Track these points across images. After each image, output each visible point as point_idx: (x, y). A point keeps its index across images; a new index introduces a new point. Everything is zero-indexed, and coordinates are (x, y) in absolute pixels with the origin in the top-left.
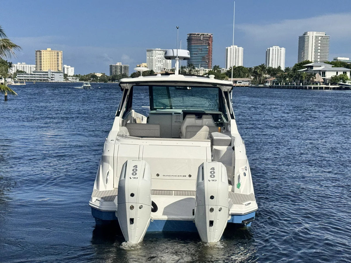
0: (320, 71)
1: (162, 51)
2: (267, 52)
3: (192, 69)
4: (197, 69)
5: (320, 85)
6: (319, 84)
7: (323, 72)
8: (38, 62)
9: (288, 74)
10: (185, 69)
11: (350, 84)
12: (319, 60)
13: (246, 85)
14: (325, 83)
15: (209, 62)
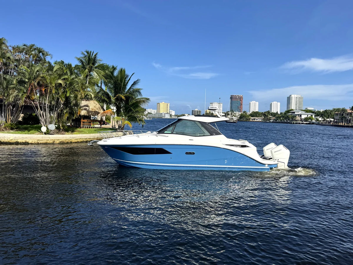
0: (298, 114)
1: (218, 103)
2: (270, 104)
3: (233, 113)
4: (235, 112)
5: (299, 121)
7: (300, 115)
8: (158, 109)
9: (282, 116)
10: (229, 113)
11: (314, 121)
13: (260, 121)
14: (301, 121)
15: (241, 109)
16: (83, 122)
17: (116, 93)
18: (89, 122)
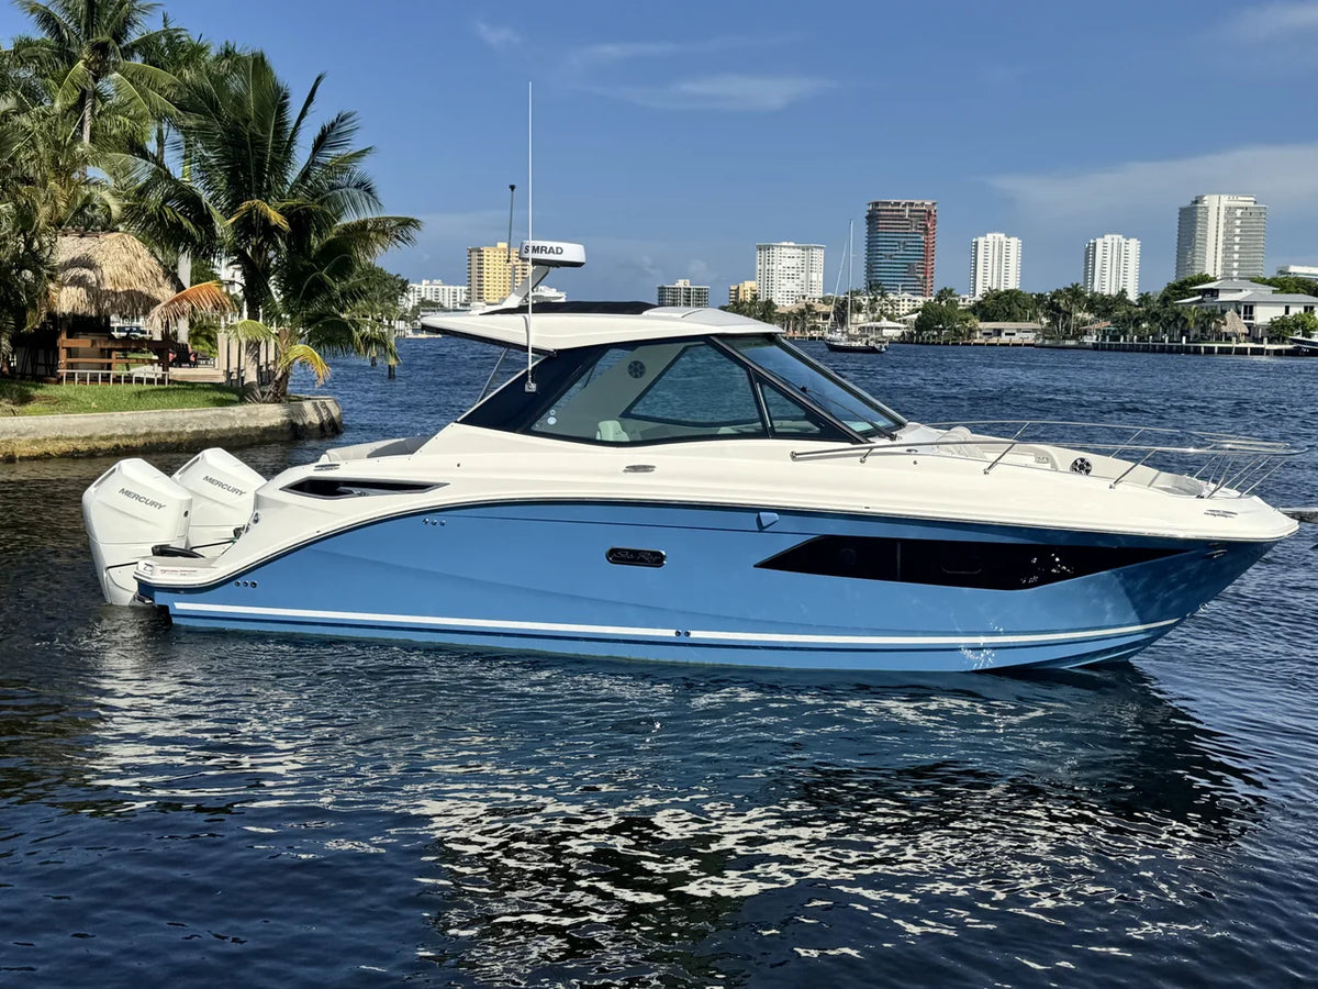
0: (1237, 303)
1: (798, 248)
2: (1088, 250)
3: (879, 298)
4: (891, 297)
5: (1238, 341)
6: (1234, 339)
7: (1246, 307)
8: (475, 279)
9: (1148, 311)
10: (858, 298)
12: (1235, 273)
13: (1026, 341)
14: (1251, 338)
15: (925, 278)
16: (71, 352)
17: (238, 192)
18: (102, 350)
